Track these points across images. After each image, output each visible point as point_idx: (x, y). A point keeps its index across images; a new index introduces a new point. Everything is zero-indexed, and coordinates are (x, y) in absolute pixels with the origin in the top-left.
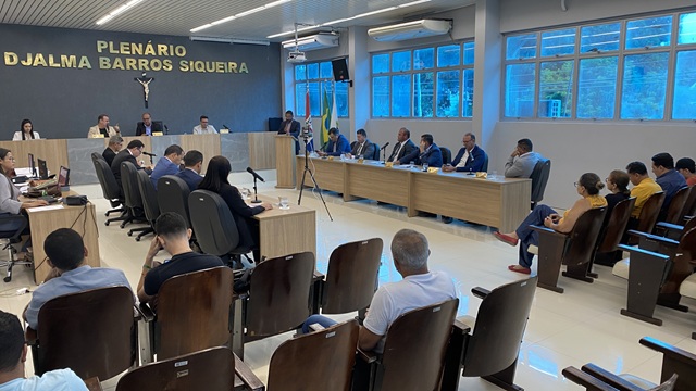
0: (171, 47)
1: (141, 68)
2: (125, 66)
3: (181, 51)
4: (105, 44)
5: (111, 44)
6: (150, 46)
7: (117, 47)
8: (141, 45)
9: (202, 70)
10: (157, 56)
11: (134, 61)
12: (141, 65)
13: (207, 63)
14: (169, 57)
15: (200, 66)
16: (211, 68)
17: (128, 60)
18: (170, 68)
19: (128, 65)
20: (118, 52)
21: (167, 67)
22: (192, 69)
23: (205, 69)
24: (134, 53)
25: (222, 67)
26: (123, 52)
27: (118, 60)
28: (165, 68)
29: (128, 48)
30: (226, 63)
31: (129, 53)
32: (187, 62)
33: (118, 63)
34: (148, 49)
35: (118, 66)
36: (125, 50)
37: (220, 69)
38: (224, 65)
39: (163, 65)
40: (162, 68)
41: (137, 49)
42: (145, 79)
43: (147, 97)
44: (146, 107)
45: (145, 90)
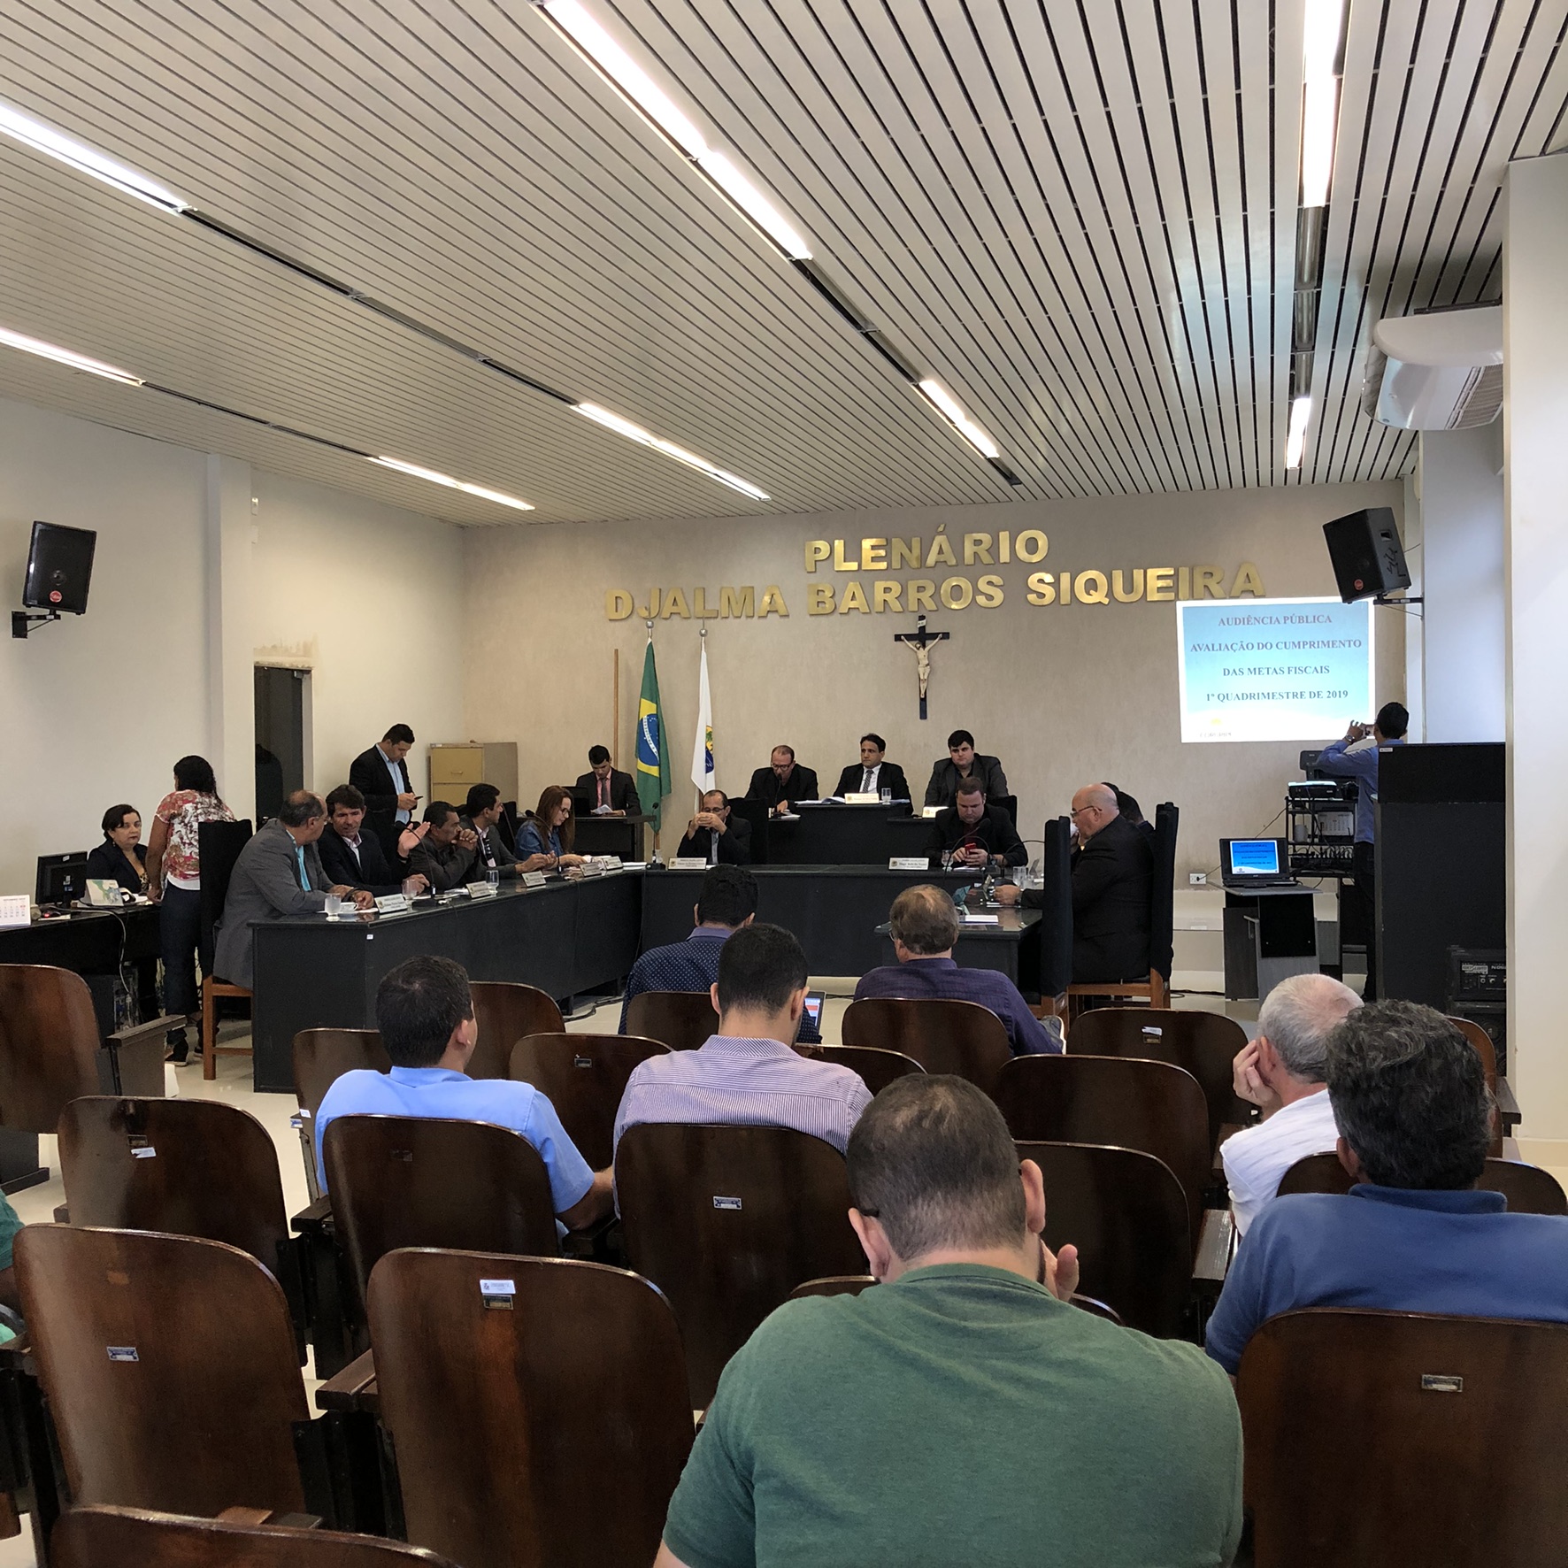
0: (1004, 537)
1: (913, 606)
2: (869, 600)
3: (1032, 546)
4: (823, 545)
5: (839, 545)
6: (940, 540)
7: (853, 553)
8: (916, 543)
9: (1098, 597)
10: (960, 568)
11: (896, 588)
12: (913, 594)
13: (1118, 576)
14: (995, 566)
15: (1091, 585)
16: (1129, 587)
17: (880, 585)
18: (999, 596)
19: (879, 595)
20: (853, 566)
21: (990, 598)
22: (1066, 598)
23: (1110, 594)
24: (896, 564)
25: (1169, 583)
26: (868, 565)
27: (853, 587)
28: (981, 600)
29: (882, 553)
30: (1184, 572)
31: (883, 565)
32: (1049, 578)
33: (853, 598)
34: (935, 548)
35: (853, 604)
36: (874, 559)
37: (1160, 589)
38: (1175, 577)
39: (977, 591)
40: (974, 599)
41: (906, 552)
42: (922, 637)
43: (923, 686)
44: (923, 715)
45: (921, 670)
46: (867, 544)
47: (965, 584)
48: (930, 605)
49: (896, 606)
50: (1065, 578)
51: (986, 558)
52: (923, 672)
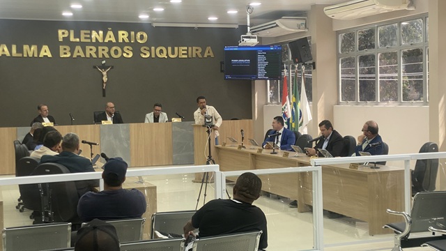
1: (100, 56)
2: (85, 54)
3: (142, 37)
4: (66, 32)
5: (72, 32)
6: (110, 33)
10: (117, 43)
11: (94, 49)
12: (100, 52)
14: (130, 44)
15: (161, 52)
16: (173, 53)
18: (131, 55)
19: (88, 53)
20: (78, 40)
21: (128, 54)
22: (153, 56)
23: (167, 55)
24: (94, 41)
25: (185, 52)
26: (83, 40)
27: (78, 48)
28: (125, 55)
29: (88, 36)
30: (190, 48)
31: (89, 41)
32: (148, 48)
33: (78, 52)
34: (108, 36)
35: (78, 54)
36: (86, 38)
37: (183, 54)
38: (187, 50)
39: (123, 52)
40: (122, 55)
41: (97, 37)
42: (104, 67)
43: (105, 85)
44: (104, 95)
45: (104, 78)
46: (82, 32)
47: (119, 50)
48: (107, 56)
49: (94, 56)
50: (153, 48)
51: (127, 40)
52: (105, 79)
